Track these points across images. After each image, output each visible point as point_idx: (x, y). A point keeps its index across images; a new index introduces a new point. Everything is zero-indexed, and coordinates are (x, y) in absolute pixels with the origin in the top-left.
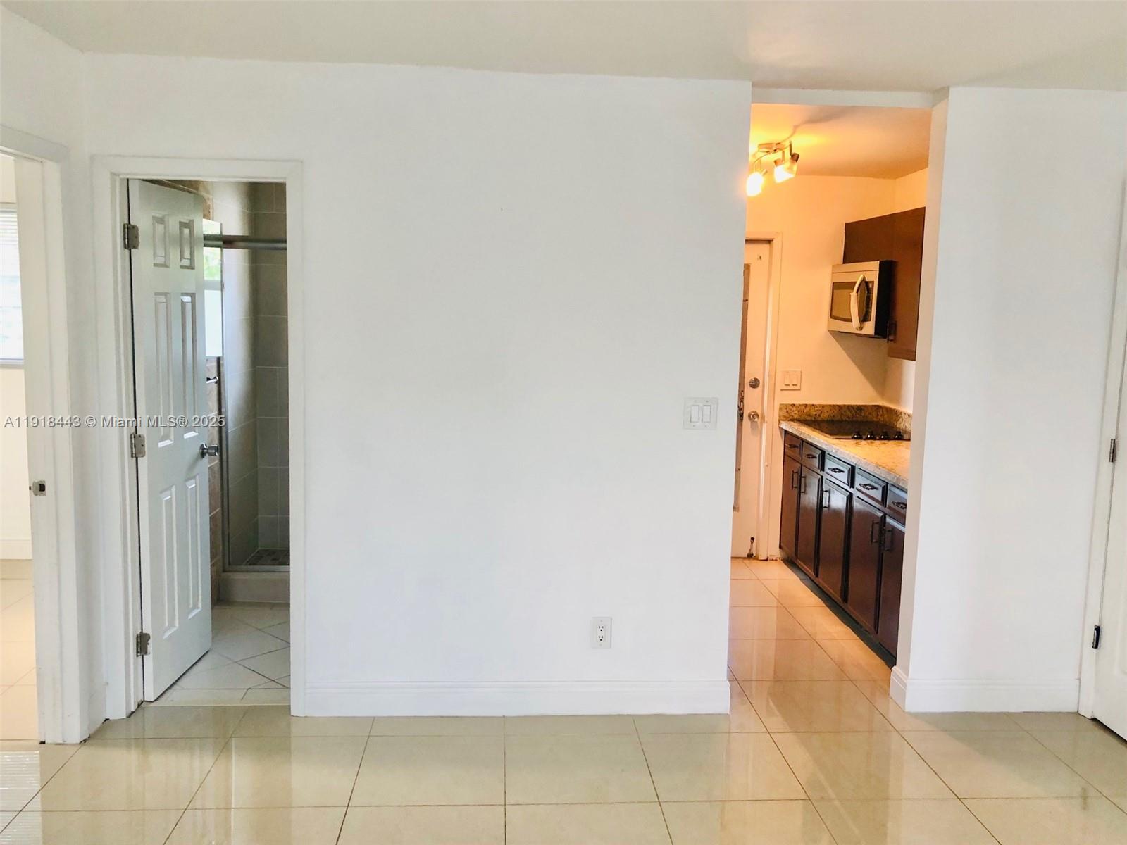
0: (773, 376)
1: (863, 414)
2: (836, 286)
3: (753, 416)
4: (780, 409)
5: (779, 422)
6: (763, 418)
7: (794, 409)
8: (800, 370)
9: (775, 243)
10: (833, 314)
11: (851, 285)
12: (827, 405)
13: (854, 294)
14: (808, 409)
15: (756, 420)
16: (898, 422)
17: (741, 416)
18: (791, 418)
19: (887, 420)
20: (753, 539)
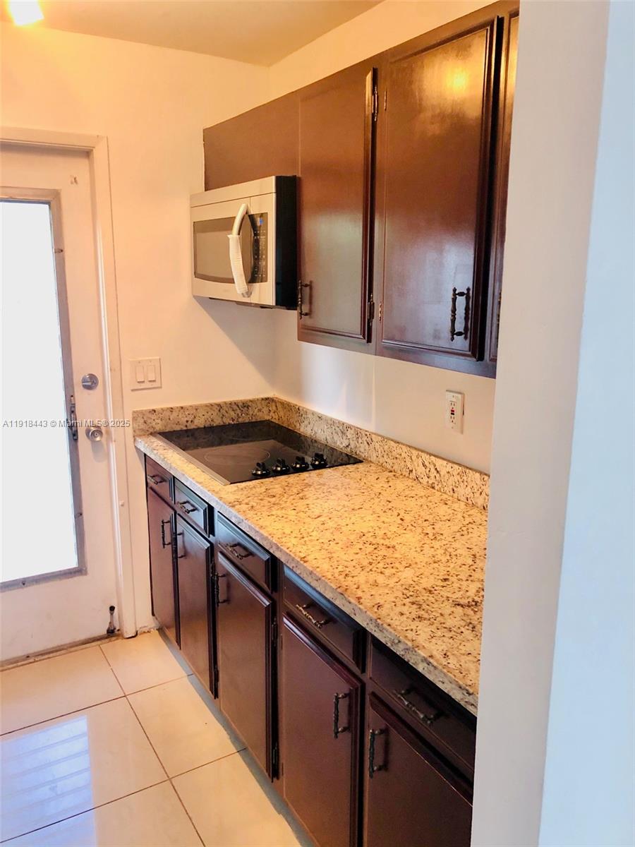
0: (117, 370)
1: (251, 413)
2: (200, 228)
3: (94, 433)
4: (134, 419)
5: (135, 440)
6: (108, 433)
7: (154, 417)
8: (158, 358)
9: (98, 154)
10: (199, 272)
11: (226, 224)
12: (201, 406)
13: (233, 237)
14: (175, 414)
15: (98, 439)
16: (303, 425)
17: (74, 436)
18: (151, 430)
19: (284, 419)
20: (112, 609)
